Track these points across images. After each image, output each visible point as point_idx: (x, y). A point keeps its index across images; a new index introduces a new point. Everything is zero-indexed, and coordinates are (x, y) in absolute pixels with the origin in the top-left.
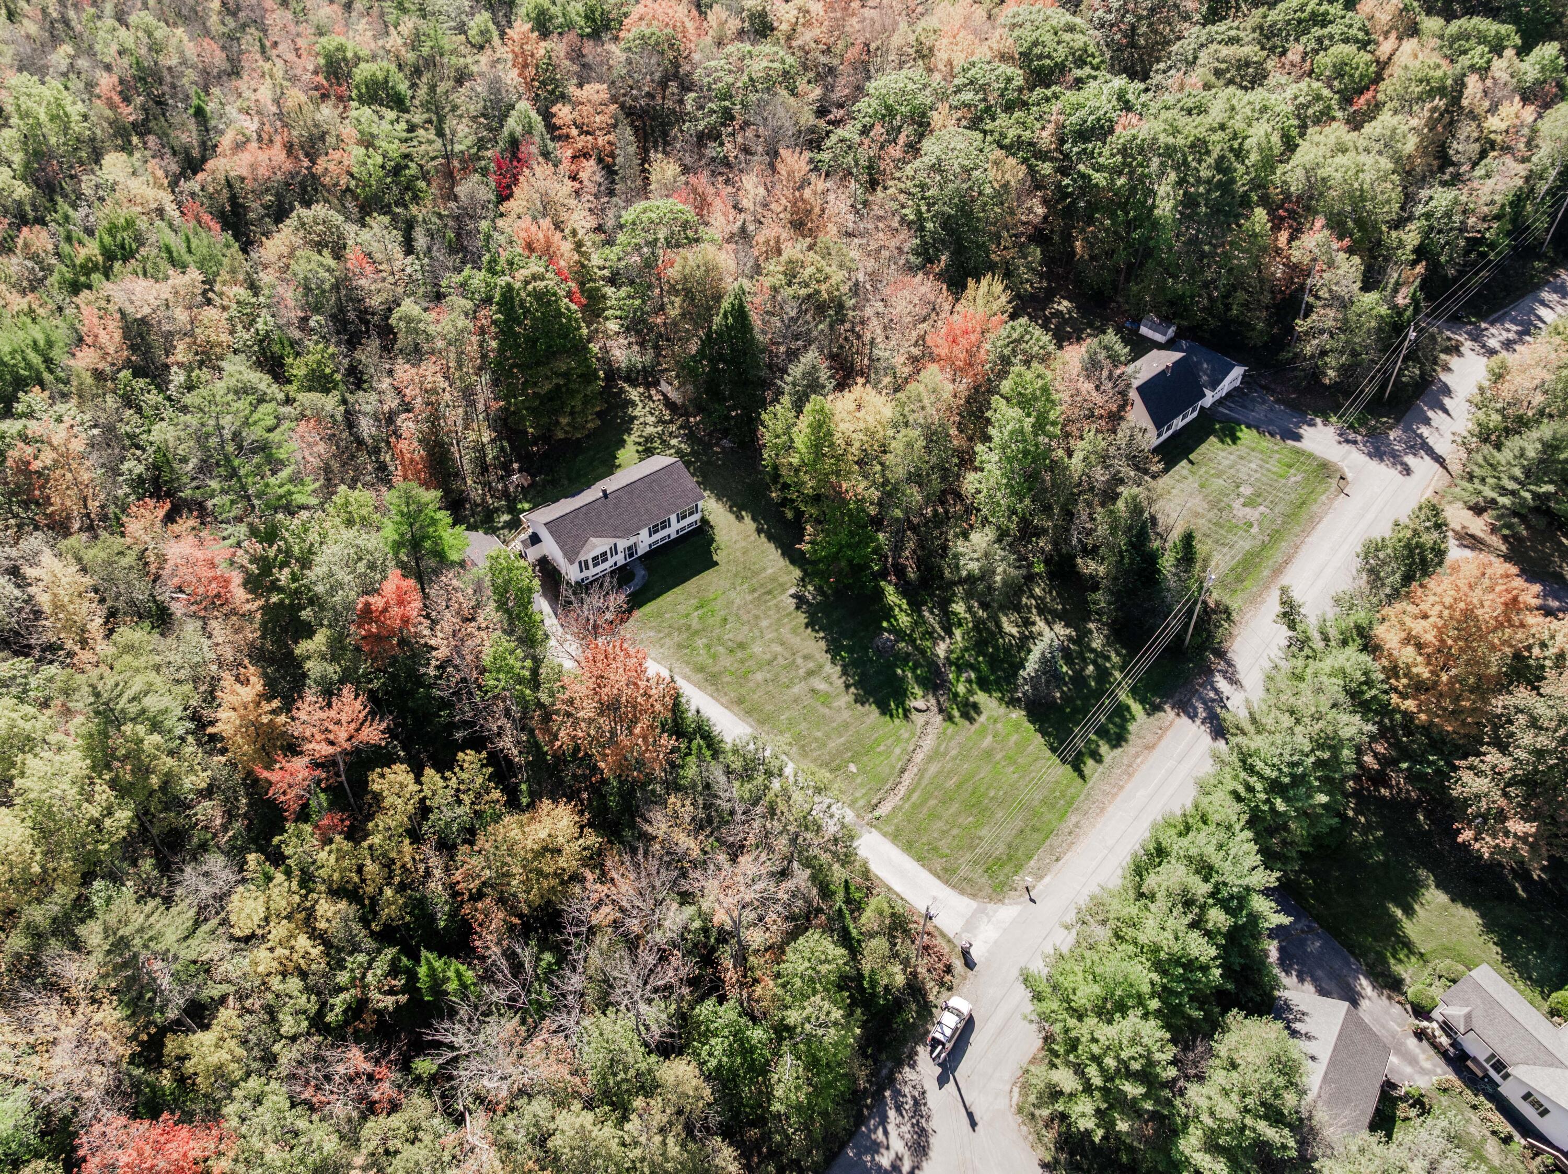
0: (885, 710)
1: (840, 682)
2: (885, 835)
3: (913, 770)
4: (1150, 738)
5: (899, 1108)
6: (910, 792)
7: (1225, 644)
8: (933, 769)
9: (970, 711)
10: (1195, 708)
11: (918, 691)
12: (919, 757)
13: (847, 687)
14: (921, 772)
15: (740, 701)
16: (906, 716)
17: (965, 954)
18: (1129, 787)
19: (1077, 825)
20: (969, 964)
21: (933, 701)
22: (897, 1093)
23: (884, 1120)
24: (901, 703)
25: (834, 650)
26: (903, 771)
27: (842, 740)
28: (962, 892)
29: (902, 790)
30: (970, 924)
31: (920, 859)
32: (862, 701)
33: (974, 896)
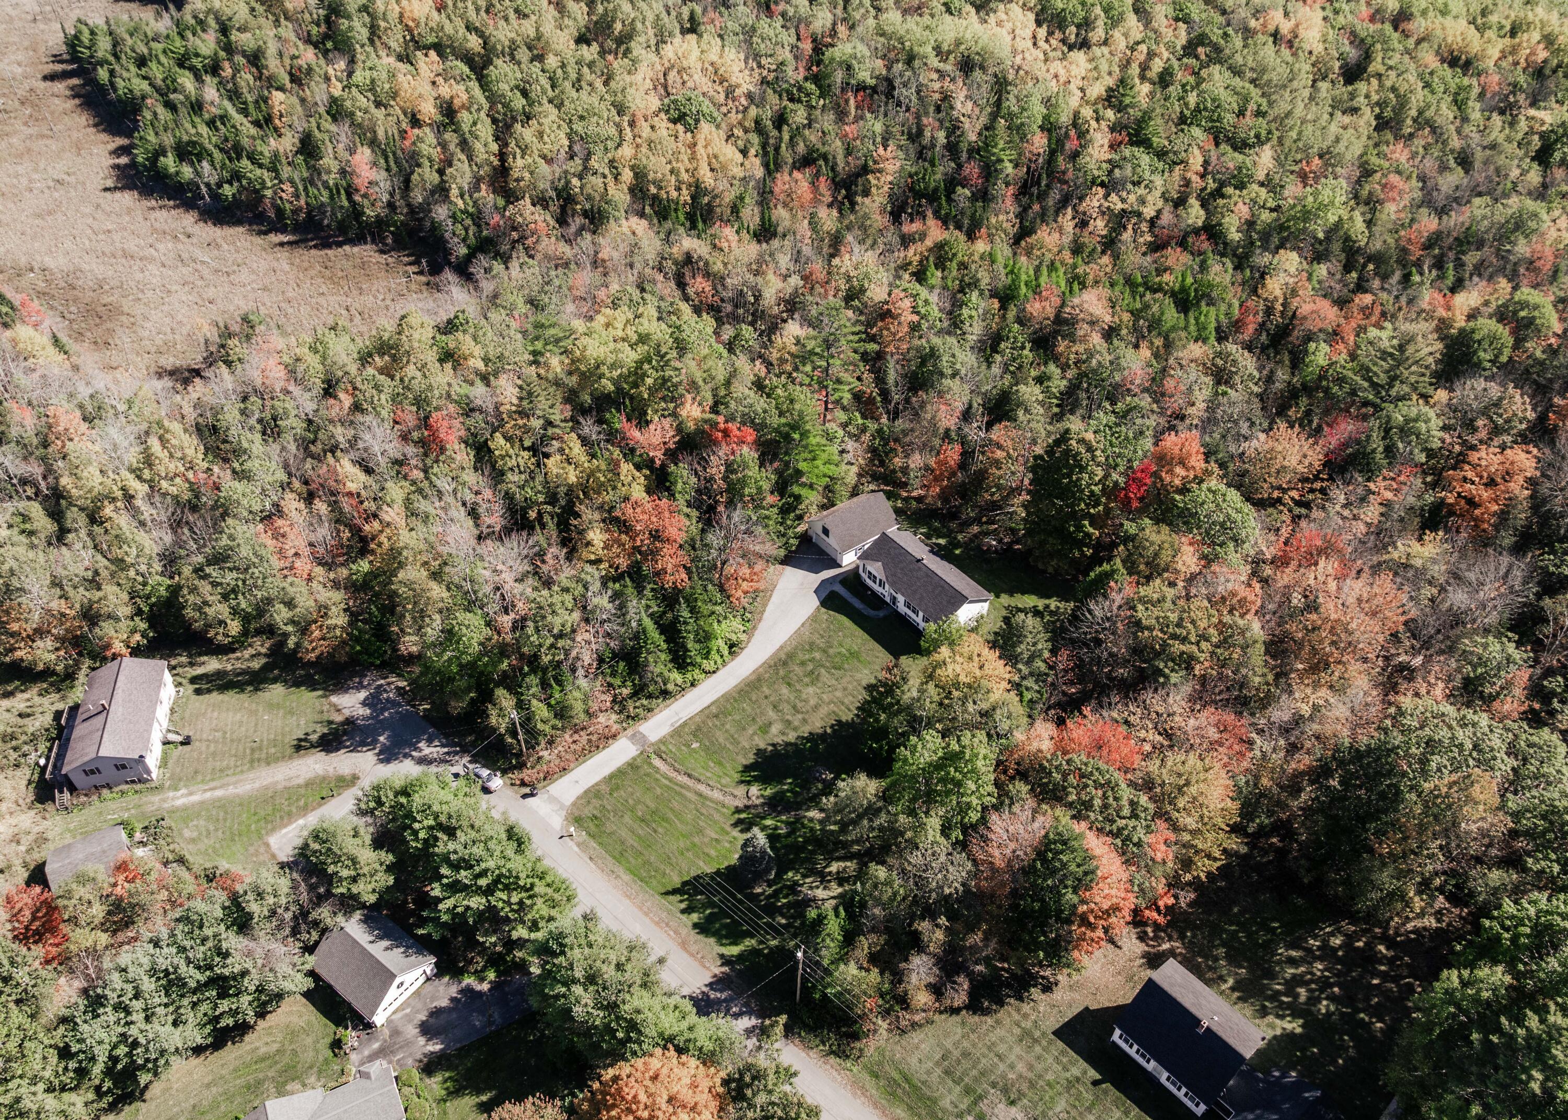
0: (747, 769)
1: (779, 740)
2: (634, 759)
3: (690, 782)
4: (694, 948)
5: (448, 753)
6: (670, 780)
7: (797, 1041)
8: (689, 795)
9: (745, 825)
10: (721, 991)
11: (769, 792)
12: (702, 788)
13: (773, 745)
14: (688, 788)
15: (759, 679)
16: (742, 782)
17: (532, 795)
18: (647, 920)
19: (618, 877)
20: (524, 796)
21: (758, 802)
22: (456, 753)
23: (443, 746)
24: (756, 779)
25: (813, 738)
26: (689, 776)
27: (721, 740)
28: (579, 798)
29: (673, 775)
30: (553, 800)
31: (611, 777)
32: (759, 753)
33: (574, 804)
